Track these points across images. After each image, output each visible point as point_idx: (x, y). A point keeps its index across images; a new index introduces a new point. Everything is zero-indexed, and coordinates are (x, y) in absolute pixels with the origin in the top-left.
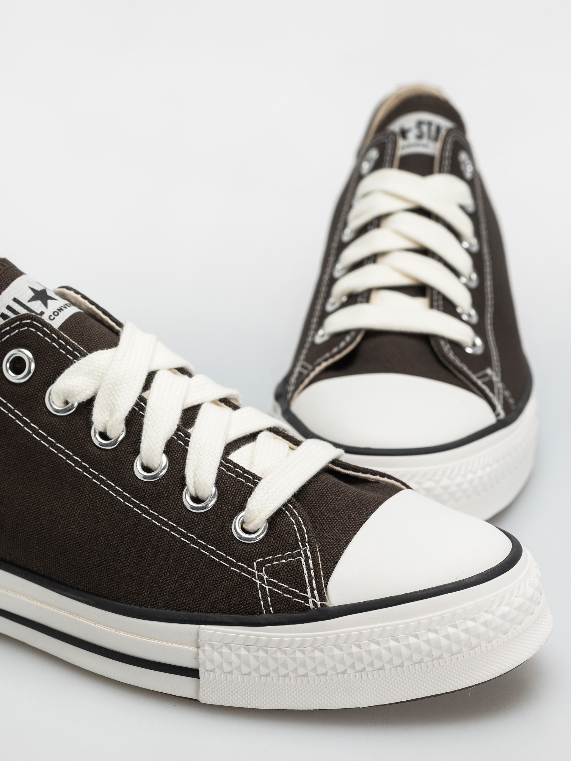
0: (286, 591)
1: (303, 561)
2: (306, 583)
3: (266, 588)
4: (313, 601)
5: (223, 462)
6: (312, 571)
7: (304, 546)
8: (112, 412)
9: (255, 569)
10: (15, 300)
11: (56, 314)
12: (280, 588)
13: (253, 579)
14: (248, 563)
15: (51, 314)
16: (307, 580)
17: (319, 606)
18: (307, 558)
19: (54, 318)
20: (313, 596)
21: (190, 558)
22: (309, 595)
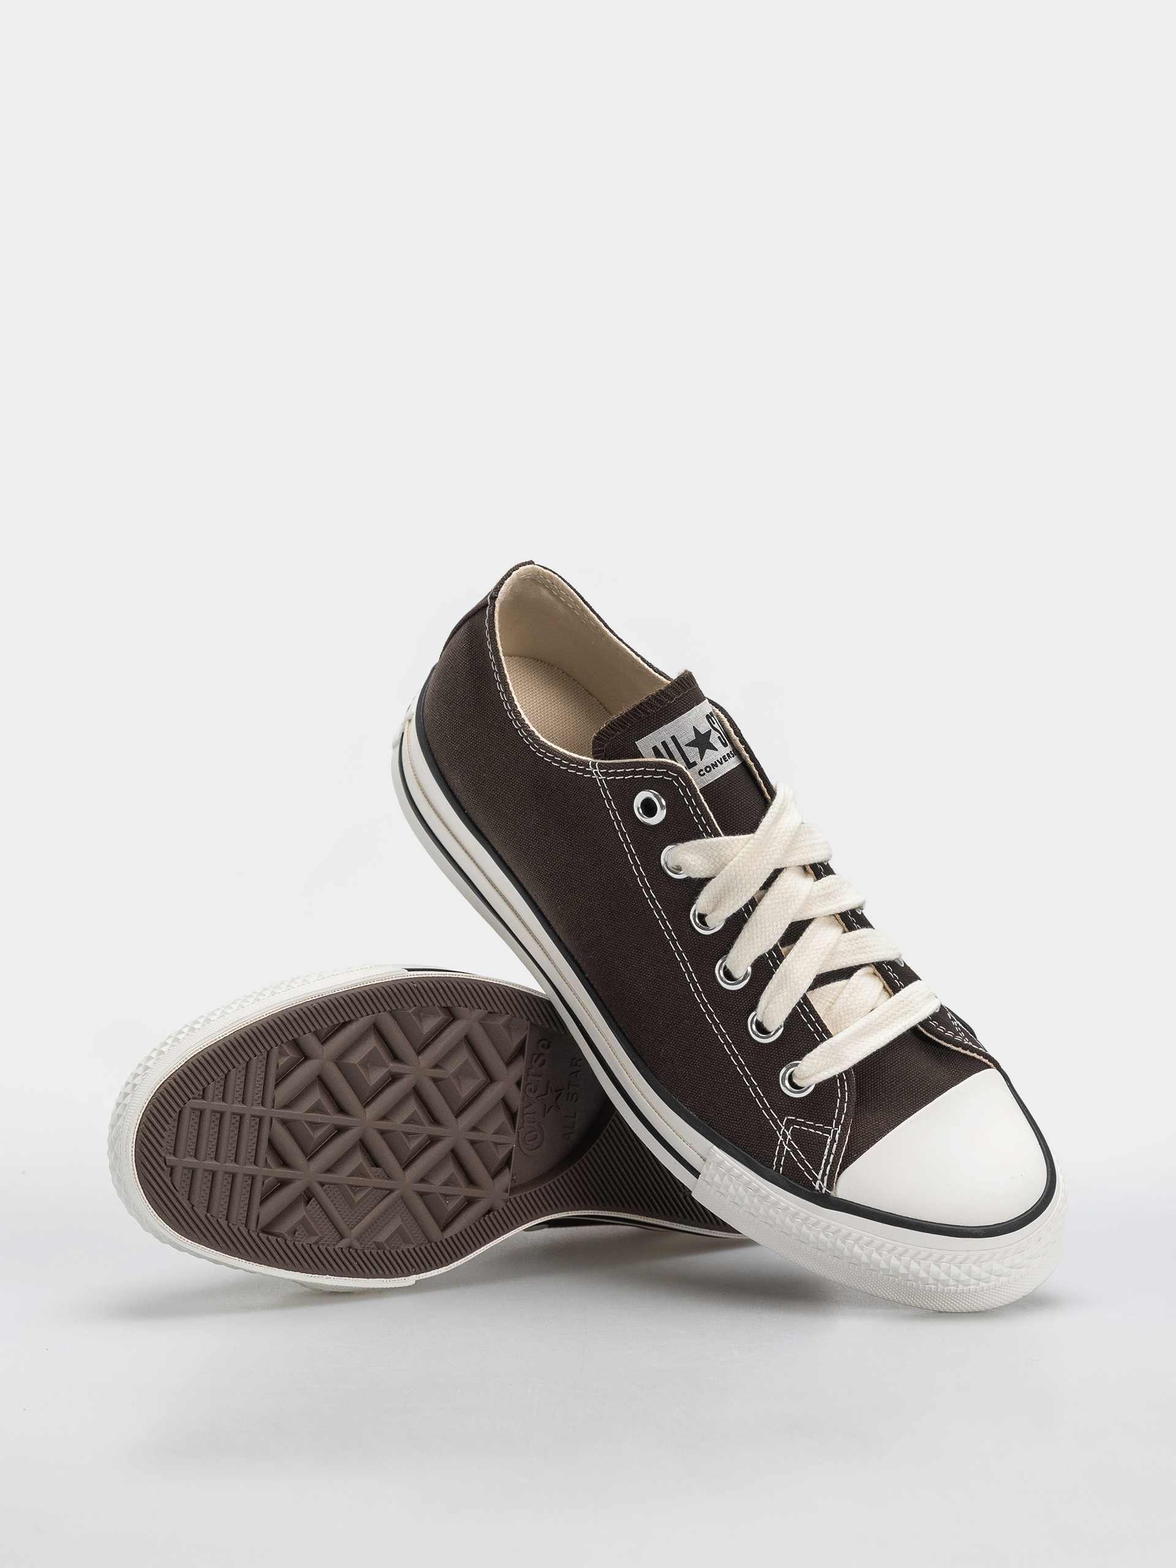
0: (801, 1161)
1: (829, 1140)
2: (821, 1165)
3: (784, 1147)
4: (820, 1184)
5: (802, 1002)
6: (832, 1156)
7: (837, 1126)
8: (716, 904)
9: (784, 1124)
10: (674, 738)
11: (708, 769)
12: (797, 1155)
13: (777, 1132)
14: (780, 1115)
15: (703, 768)
16: (824, 1161)
17: (824, 1192)
18: (833, 1141)
19: (704, 774)
20: (822, 1180)
21: (731, 1079)
22: (819, 1177)
